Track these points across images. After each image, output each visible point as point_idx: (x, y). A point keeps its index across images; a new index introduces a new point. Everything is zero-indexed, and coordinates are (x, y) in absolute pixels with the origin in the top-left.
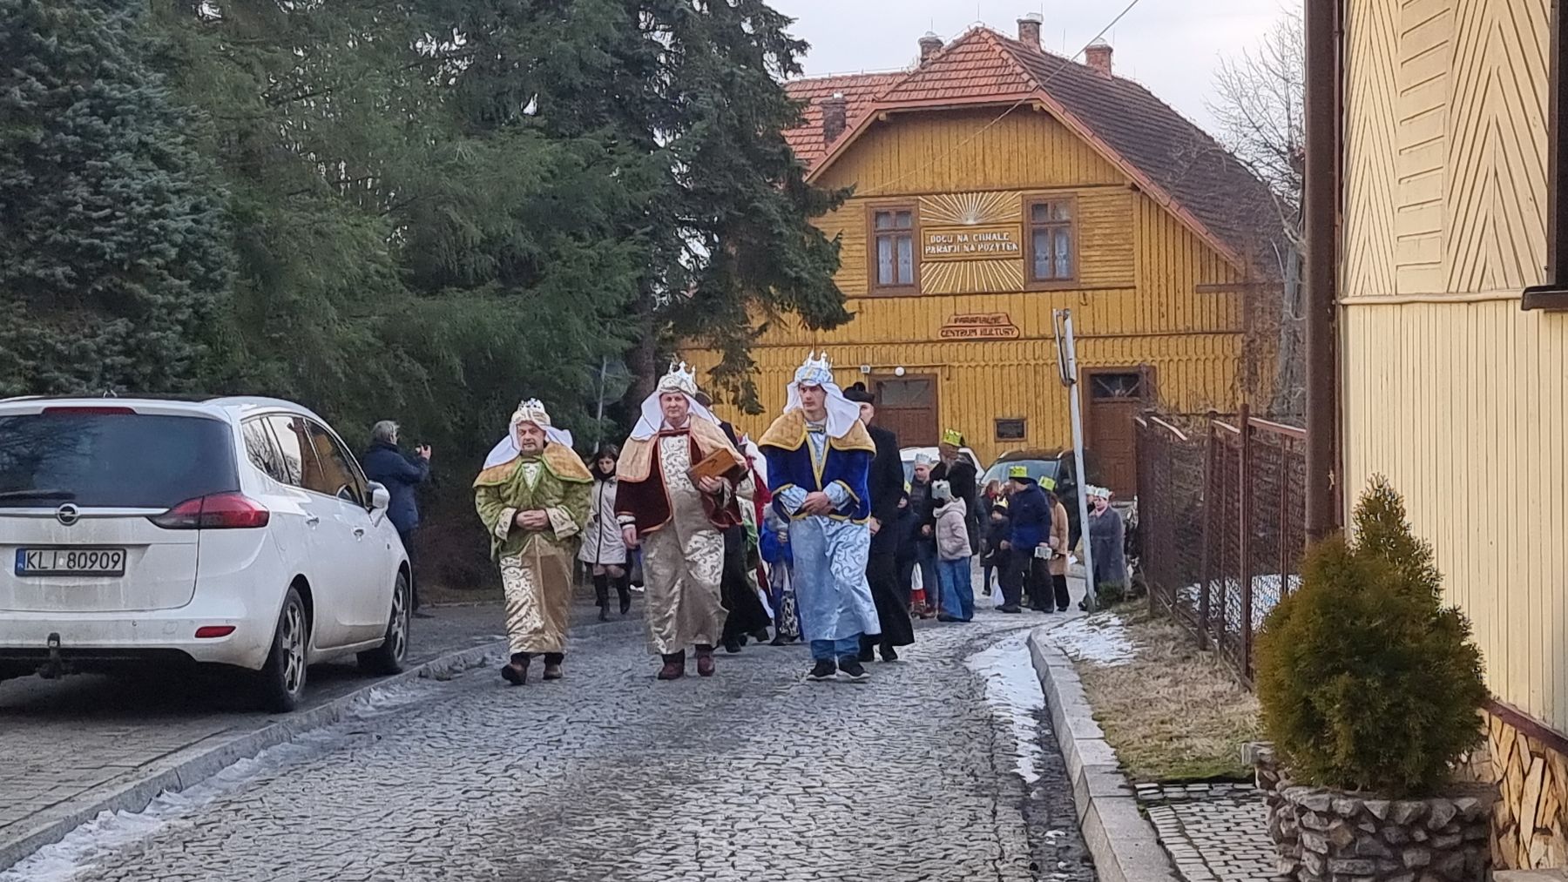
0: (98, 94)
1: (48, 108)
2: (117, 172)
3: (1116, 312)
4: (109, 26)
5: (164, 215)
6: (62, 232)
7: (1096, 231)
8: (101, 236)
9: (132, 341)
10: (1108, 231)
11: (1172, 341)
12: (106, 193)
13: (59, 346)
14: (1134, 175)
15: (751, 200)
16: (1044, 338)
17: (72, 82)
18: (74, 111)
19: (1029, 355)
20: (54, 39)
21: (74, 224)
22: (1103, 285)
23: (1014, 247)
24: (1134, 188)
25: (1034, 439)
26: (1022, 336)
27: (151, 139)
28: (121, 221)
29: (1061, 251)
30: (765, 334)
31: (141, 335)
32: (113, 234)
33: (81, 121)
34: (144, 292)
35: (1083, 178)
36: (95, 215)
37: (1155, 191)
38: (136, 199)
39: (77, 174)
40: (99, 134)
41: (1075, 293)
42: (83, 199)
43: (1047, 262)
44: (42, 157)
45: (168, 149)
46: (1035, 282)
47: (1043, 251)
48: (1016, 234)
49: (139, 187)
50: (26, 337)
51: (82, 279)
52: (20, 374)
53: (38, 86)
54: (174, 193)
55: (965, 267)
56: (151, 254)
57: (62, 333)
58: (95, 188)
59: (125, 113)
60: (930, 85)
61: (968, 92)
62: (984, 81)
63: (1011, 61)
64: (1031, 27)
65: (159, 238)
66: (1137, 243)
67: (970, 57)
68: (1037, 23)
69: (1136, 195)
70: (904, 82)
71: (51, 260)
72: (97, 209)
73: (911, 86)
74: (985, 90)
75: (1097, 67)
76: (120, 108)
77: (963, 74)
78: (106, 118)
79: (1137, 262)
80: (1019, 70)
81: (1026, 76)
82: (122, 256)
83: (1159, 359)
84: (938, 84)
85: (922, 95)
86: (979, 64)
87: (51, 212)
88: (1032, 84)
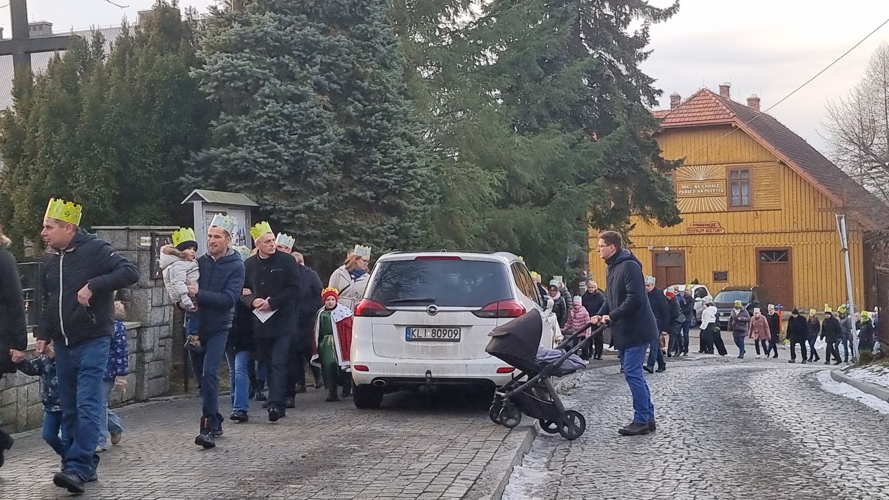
0: (385, 110)
2: (395, 146)
4: (389, 77)
5: (415, 167)
6: (369, 175)
7: (763, 183)
8: (386, 177)
9: (398, 227)
10: (768, 183)
11: (799, 235)
12: (389, 157)
13: (368, 230)
14: (782, 157)
15: (639, 164)
16: (737, 234)
17: (374, 104)
18: (376, 118)
19: (729, 242)
20: (366, 83)
22: (765, 209)
23: (722, 191)
24: (782, 163)
25: (732, 282)
26: (726, 232)
27: (407, 131)
28: (396, 170)
29: (745, 191)
30: (634, 230)
31: (402, 225)
32: (392, 176)
33: (379, 122)
34: (405, 204)
35: (756, 158)
36: (385, 167)
37: (792, 164)
38: (402, 160)
39: (376, 148)
40: (386, 128)
42: (379, 159)
43: (738, 198)
44: (360, 140)
45: (416, 136)
46: (732, 207)
47: (735, 193)
48: (723, 185)
49: (404, 154)
50: (352, 225)
51: (377, 199)
53: (360, 105)
54: (418, 157)
55: (704, 200)
56: (408, 186)
57: (368, 223)
58: (385, 154)
59: (397, 119)
60: (682, 115)
61: (700, 118)
62: (708, 113)
63: (720, 104)
64: (725, 89)
65: (412, 178)
66: (782, 189)
67: (700, 102)
68: (729, 87)
69: (782, 167)
70: (669, 114)
71: (365, 189)
72: (386, 164)
73: (673, 116)
74: (709, 118)
75: (752, 107)
76: (395, 116)
77: (698, 110)
78: (389, 121)
79: (782, 198)
80: (724, 108)
81: (728, 111)
82: (397, 186)
83: (793, 243)
84: (685, 115)
85: (678, 120)
86: (705, 105)
87: (364, 166)
88: (732, 114)
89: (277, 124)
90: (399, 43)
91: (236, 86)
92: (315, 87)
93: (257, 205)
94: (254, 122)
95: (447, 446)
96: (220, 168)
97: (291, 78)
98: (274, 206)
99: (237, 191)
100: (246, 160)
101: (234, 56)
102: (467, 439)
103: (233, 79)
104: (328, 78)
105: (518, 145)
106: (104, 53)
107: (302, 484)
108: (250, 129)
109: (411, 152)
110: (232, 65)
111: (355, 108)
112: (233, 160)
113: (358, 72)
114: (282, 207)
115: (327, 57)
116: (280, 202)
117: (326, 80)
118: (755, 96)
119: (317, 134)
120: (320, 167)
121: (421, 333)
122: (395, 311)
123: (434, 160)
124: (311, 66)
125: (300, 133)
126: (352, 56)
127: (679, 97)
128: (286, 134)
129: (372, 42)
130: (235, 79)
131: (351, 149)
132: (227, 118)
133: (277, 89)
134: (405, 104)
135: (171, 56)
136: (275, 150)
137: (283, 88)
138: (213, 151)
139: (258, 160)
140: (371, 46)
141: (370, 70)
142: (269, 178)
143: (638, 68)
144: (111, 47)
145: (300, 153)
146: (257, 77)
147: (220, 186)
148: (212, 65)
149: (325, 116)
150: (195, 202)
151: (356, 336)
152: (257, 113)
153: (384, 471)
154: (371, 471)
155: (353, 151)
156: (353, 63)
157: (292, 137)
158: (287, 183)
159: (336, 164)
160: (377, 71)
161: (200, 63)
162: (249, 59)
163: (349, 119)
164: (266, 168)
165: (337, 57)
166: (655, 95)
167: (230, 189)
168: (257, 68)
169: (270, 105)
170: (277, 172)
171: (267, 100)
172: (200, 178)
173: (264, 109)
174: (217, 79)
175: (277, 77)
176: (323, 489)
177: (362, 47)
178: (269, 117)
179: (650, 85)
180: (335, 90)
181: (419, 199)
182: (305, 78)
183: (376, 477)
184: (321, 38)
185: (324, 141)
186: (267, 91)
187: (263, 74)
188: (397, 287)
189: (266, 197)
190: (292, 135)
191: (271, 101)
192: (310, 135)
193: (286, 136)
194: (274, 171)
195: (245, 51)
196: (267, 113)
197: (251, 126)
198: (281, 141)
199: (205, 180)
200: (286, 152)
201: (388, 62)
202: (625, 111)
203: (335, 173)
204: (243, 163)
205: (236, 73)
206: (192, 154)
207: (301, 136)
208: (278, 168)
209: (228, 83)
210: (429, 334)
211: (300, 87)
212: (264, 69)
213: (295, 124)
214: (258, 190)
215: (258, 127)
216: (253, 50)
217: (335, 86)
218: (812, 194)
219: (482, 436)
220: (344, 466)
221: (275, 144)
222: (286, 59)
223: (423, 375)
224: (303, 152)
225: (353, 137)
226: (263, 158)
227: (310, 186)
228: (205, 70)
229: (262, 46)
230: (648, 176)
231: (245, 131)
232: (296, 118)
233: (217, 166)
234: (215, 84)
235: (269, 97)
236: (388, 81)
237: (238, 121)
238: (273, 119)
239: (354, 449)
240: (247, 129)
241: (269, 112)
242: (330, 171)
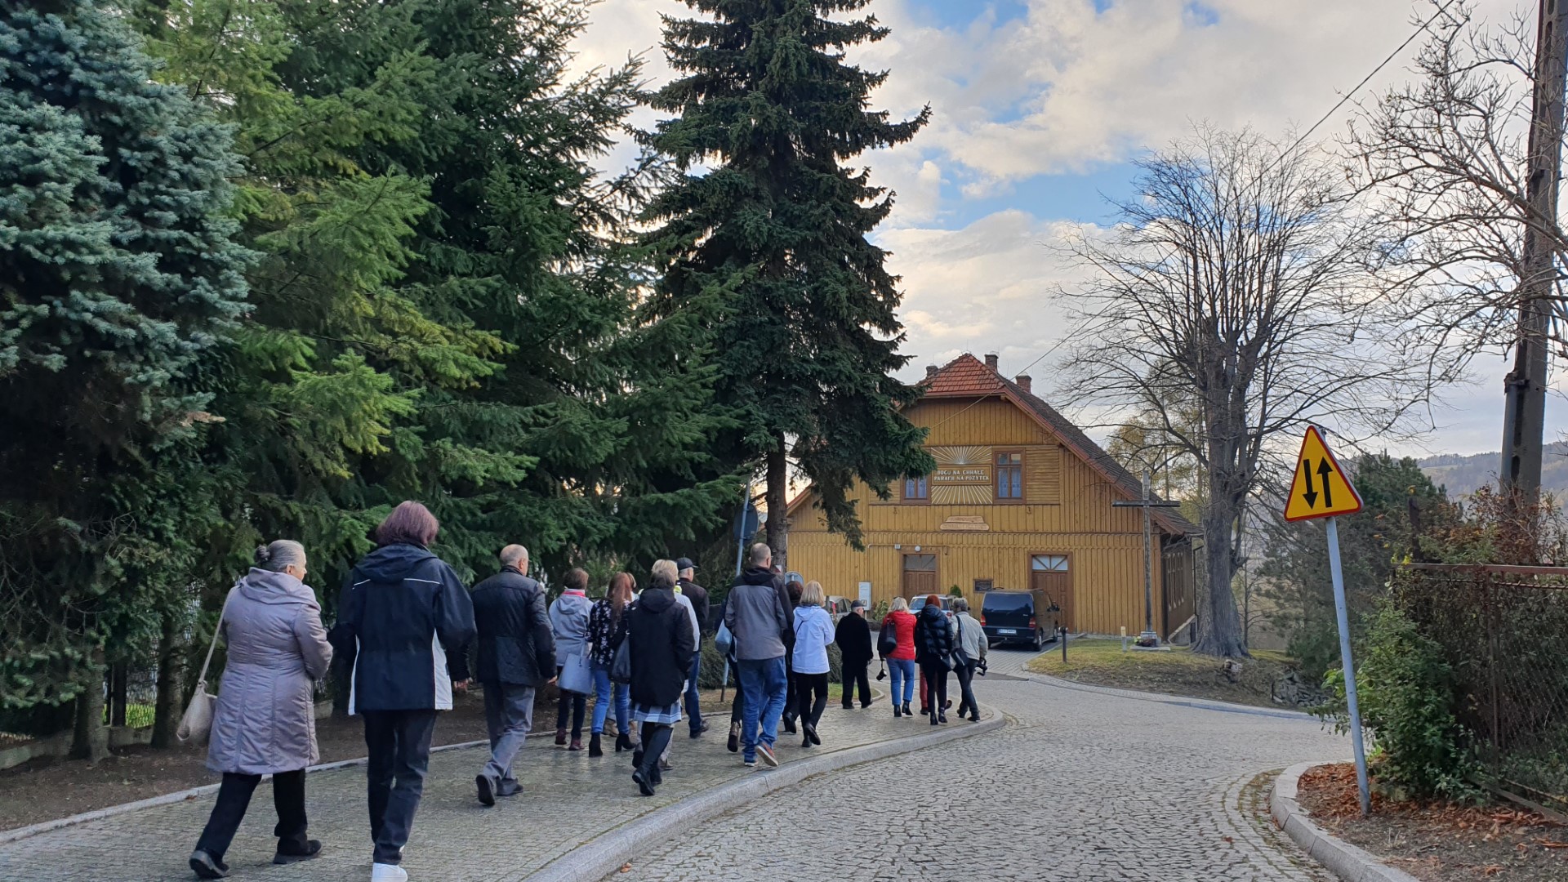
3: (1048, 518)
7: (1037, 471)
10: (1044, 471)
11: (1082, 537)
16: (1004, 532)
19: (995, 542)
22: (1042, 503)
23: (987, 478)
24: (1061, 446)
26: (991, 531)
29: (1015, 480)
35: (1029, 440)
37: (1073, 448)
41: (1023, 507)
43: (1006, 488)
46: (998, 500)
47: (1004, 482)
48: (988, 471)
55: (965, 489)
60: (939, 384)
61: (962, 388)
62: (971, 383)
64: (992, 359)
66: (1061, 478)
67: (962, 369)
68: (995, 360)
69: (1061, 450)
75: (1023, 387)
77: (958, 379)
79: (1061, 489)
80: (992, 376)
81: (996, 380)
83: (1074, 547)
84: (945, 384)
85: (935, 389)
86: (968, 373)
88: (1001, 384)
118: (1025, 374)
127: (937, 367)
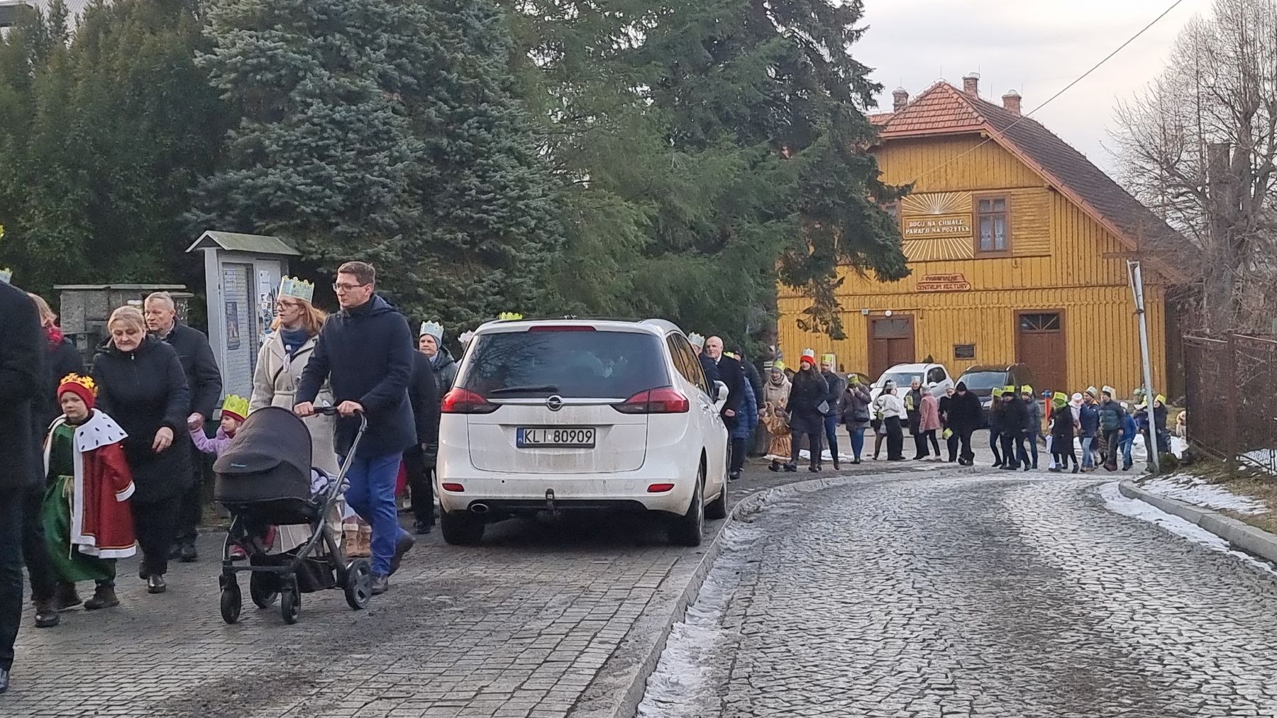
0: (483, 114)
1: (448, 124)
2: (498, 167)
3: (1037, 272)
4: (488, 65)
5: (527, 197)
6: (461, 208)
8: (486, 212)
9: (503, 285)
10: (1032, 218)
11: (1076, 292)
12: (492, 183)
13: (460, 288)
14: (1051, 180)
15: (849, 192)
17: (466, 105)
18: (469, 125)
19: (977, 302)
21: (468, 204)
22: (1030, 254)
23: (967, 229)
24: (1051, 189)
25: (981, 358)
26: (972, 288)
27: (515, 145)
28: (499, 202)
29: (1000, 231)
30: (841, 286)
31: (509, 281)
32: (494, 211)
33: (474, 132)
34: (514, 252)
35: (1015, 182)
36: (484, 197)
37: (1065, 190)
38: (508, 187)
39: (470, 169)
40: (484, 140)
41: (1009, 260)
42: (475, 185)
43: (989, 239)
44: (446, 157)
45: (528, 152)
46: (980, 254)
47: (986, 232)
48: (968, 221)
49: (512, 178)
50: (436, 282)
51: (473, 242)
52: (434, 309)
53: (446, 108)
54: (531, 182)
55: (941, 242)
56: (518, 224)
57: (460, 279)
58: (483, 178)
59: (500, 126)
60: (909, 121)
61: (936, 125)
62: (947, 118)
63: (965, 104)
64: (972, 82)
65: (524, 213)
66: (1052, 225)
67: (936, 102)
68: (976, 80)
69: (1051, 193)
70: (892, 119)
71: (453, 229)
72: (485, 193)
73: (897, 122)
74: (948, 124)
75: (1011, 109)
76: (497, 123)
77: (932, 113)
78: (488, 130)
79: (1052, 238)
80: (970, 110)
81: (975, 114)
82: (499, 225)
83: (1067, 303)
84: (915, 121)
85: (904, 128)
86: (943, 107)
87: (452, 195)
88: (981, 119)
89: (326, 135)
90: (502, 16)
91: (264, 79)
92: (380, 80)
93: (296, 253)
94: (292, 133)
95: (579, 597)
96: (242, 200)
97: (344, 66)
98: (323, 254)
99: (269, 233)
100: (279, 187)
101: (260, 34)
102: (605, 586)
103: (258, 68)
104: (399, 67)
105: (675, 166)
106: (67, 31)
107: (370, 653)
108: (286, 141)
109: (521, 176)
110: (257, 47)
111: (439, 111)
112: (261, 188)
113: (444, 59)
114: (335, 255)
115: (397, 36)
116: (330, 249)
117: (395, 70)
118: (1013, 93)
119: (382, 149)
120: (389, 197)
121: (539, 436)
122: (500, 405)
123: (554, 187)
124: (374, 50)
125: (360, 148)
126: (433, 36)
127: (906, 95)
128: (339, 150)
129: (462, 15)
130: (261, 70)
131: (434, 171)
132: (251, 126)
133: (324, 83)
134: (512, 105)
135: (167, 35)
136: (323, 173)
137: (332, 82)
138: (232, 175)
139: (298, 187)
140: (461, 21)
141: (460, 56)
142: (315, 214)
143: (848, 52)
144: (77, 22)
145: (360, 177)
146: (295, 66)
147: (245, 227)
148: (228, 48)
149: (395, 123)
150: (206, 249)
151: (444, 442)
152: (295, 119)
153: (488, 633)
154: (469, 632)
155: (437, 173)
156: (434, 46)
157: (347, 153)
158: (340, 221)
159: (412, 193)
160: (470, 56)
161: (209, 46)
162: (283, 39)
163: (430, 128)
164: (310, 199)
165: (411, 36)
166: (872, 91)
167: (256, 231)
168: (294, 53)
169: (314, 107)
170: (327, 206)
171: (309, 100)
172: (213, 215)
173: (306, 114)
174: (235, 69)
175: (323, 66)
176: (400, 659)
177: (449, 22)
178: (314, 124)
179: (864, 77)
180: (409, 85)
181: (533, 244)
182: (365, 67)
183: (477, 641)
184: (388, 8)
185: (394, 161)
186: (310, 86)
187: (303, 61)
188: (504, 371)
189: (310, 241)
190: (348, 151)
191: (315, 101)
192: (372, 152)
193: (336, 152)
194: (322, 204)
195: (276, 27)
196: (309, 120)
197: (288, 138)
198: (330, 160)
199: (221, 217)
200: (338, 175)
201: (486, 43)
202: (829, 114)
203: (410, 207)
204: (276, 192)
205: (263, 60)
206: (202, 180)
207: (360, 153)
208: (327, 200)
209: (251, 74)
210: (550, 438)
211: (358, 80)
212: (305, 53)
213: (351, 135)
214: (300, 230)
215: (297, 140)
216: (288, 26)
217: (410, 79)
218: (1093, 234)
219: (627, 581)
220: (431, 627)
221: (323, 164)
222: (337, 39)
223: (543, 496)
224: (363, 177)
225: (436, 154)
226: (306, 185)
227: (375, 226)
228: (216, 55)
229: (300, 21)
230: (862, 208)
231: (278, 145)
232: (352, 126)
233: (238, 196)
234: (233, 75)
235: (312, 96)
236: (487, 72)
237: (267, 130)
238: (318, 128)
239: (445, 603)
240: (281, 143)
241: (312, 117)
242: (404, 203)
